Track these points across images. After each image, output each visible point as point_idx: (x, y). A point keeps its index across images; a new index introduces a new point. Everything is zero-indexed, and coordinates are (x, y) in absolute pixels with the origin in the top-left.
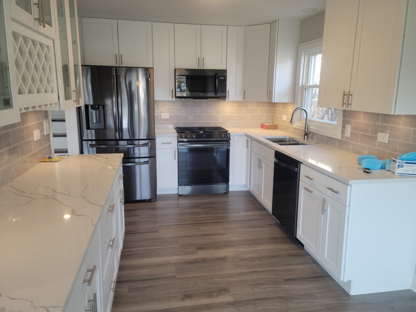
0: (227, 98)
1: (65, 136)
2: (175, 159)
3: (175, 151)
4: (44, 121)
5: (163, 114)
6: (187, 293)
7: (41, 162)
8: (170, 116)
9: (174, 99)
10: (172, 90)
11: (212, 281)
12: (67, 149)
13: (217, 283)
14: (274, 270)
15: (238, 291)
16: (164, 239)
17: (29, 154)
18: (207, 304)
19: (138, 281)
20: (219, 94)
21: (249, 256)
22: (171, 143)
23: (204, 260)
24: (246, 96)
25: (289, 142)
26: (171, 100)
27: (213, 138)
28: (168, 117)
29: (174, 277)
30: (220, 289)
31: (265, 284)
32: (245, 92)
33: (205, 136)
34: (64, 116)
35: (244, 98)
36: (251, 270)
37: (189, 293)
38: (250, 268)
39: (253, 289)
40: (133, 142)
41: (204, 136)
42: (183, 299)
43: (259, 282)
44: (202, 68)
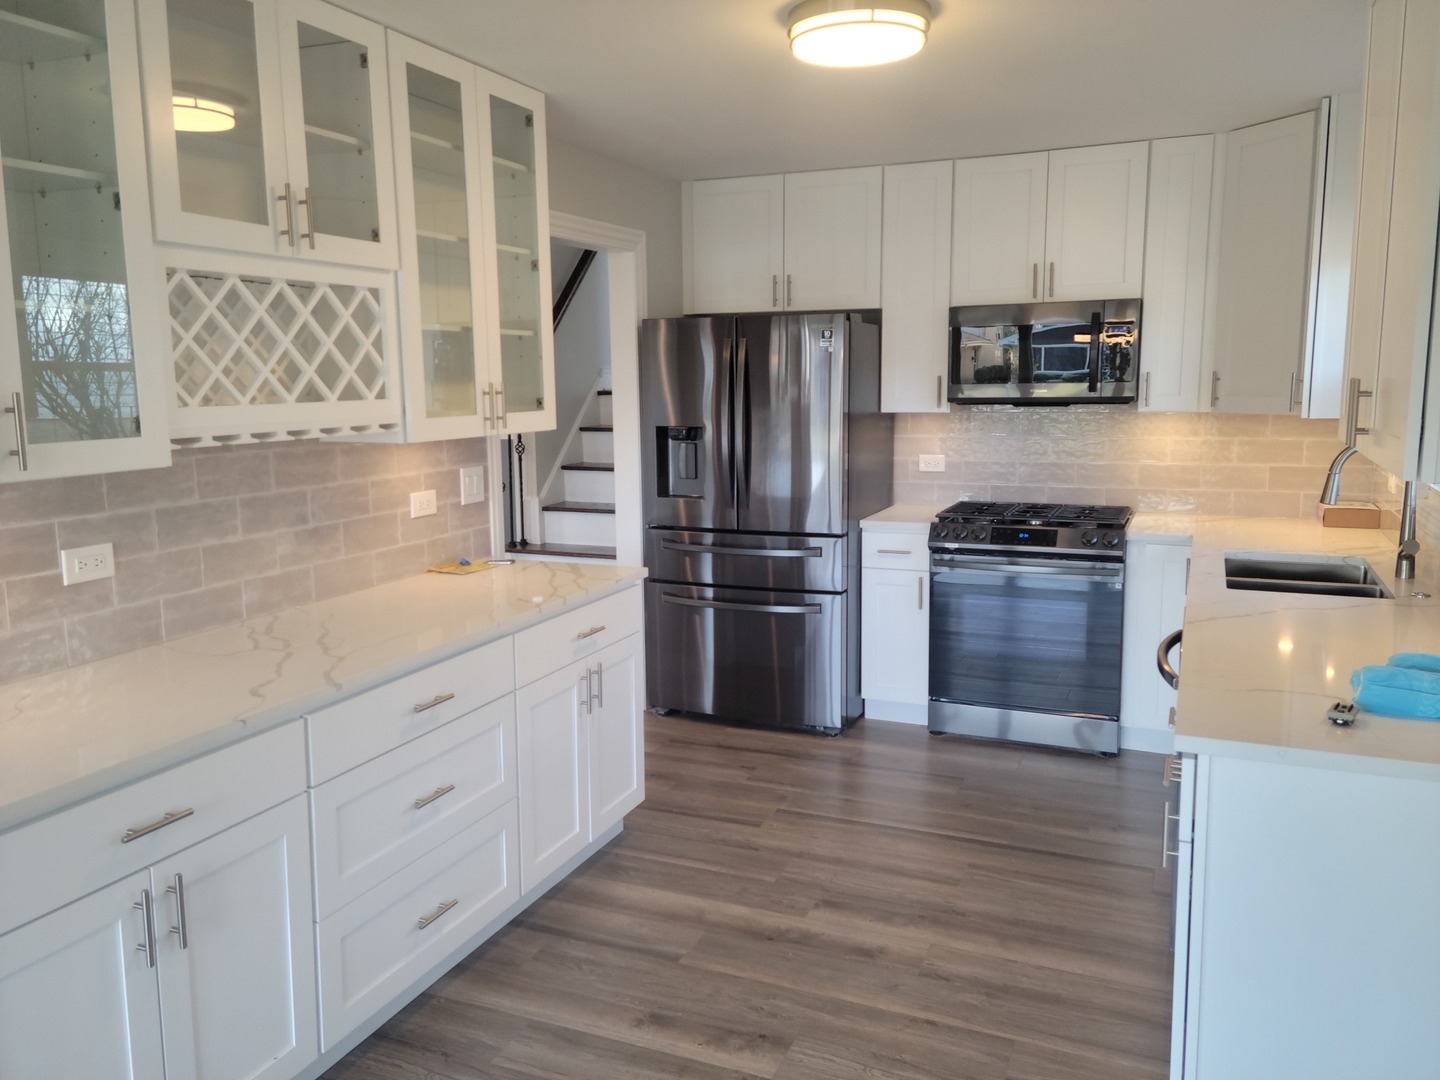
0: (1141, 401)
1: (612, 512)
2: (921, 607)
3: (921, 580)
4: (461, 470)
5: (923, 458)
6: (664, 1012)
7: (430, 571)
8: (948, 465)
9: (946, 408)
10: (940, 379)
11: (765, 1004)
12: (615, 548)
13: (774, 1015)
14: (1004, 1039)
15: (814, 1056)
16: (757, 850)
17: (381, 550)
18: (682, 1058)
19: (577, 938)
20: (1107, 389)
21: (966, 970)
22: (909, 553)
23: (805, 940)
24: (1221, 394)
25: (1365, 582)
26: (936, 410)
27: (1054, 545)
28: (941, 468)
29: (674, 959)
30: (763, 1033)
31: (924, 1069)
32: (1216, 379)
33: (1026, 536)
34: (611, 455)
35: (1215, 399)
36: (924, 1015)
37: (671, 1014)
38: (925, 1008)
39: (864, 1070)
40: (803, 542)
41: (1021, 536)
42: (639, 1023)
43: (906, 1057)
44: (1048, 299)
